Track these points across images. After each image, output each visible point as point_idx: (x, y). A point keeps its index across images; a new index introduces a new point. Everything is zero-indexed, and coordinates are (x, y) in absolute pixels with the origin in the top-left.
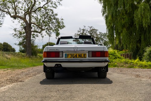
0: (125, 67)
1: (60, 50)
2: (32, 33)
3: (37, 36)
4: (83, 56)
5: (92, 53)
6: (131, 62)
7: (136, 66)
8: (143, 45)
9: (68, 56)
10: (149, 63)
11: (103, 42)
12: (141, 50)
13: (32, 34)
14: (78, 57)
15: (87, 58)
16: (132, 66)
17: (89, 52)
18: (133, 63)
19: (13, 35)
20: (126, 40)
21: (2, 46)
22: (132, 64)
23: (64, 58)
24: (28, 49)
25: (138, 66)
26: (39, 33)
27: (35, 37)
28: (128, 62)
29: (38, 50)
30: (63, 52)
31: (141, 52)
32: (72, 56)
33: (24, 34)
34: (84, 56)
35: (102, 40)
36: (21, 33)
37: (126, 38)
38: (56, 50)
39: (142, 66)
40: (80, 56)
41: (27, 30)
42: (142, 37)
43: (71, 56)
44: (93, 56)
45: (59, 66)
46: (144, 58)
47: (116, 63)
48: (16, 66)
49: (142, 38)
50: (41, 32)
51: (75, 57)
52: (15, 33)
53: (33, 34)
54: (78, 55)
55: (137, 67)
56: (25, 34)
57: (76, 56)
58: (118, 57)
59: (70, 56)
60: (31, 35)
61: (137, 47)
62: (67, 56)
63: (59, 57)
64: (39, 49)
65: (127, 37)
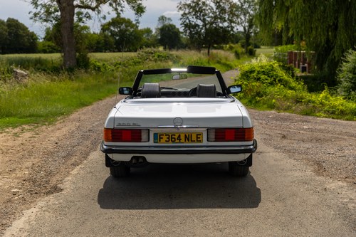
0: (294, 111)
1: (143, 126)
2: (77, 10)
3: (89, 17)
4: (194, 138)
5: (216, 132)
6: (309, 101)
7: (319, 112)
8: (342, 37)
9: (160, 138)
10: (352, 105)
11: (247, 17)
12: (335, 49)
13: (75, 12)
14: (183, 140)
15: (205, 142)
16: (311, 111)
17: (208, 129)
18: (314, 102)
19: (32, 15)
20: (302, 25)
21: (5, 28)
22: (311, 105)
23: (151, 143)
24: (67, 48)
25: (325, 112)
26: (93, 9)
27: (84, 19)
28: (302, 99)
29: (92, 35)
30: (148, 130)
31: (336, 55)
32: (171, 137)
33: (56, 13)
34: (197, 138)
35: (245, 15)
36: (48, 13)
37: (302, 20)
38: (134, 124)
39: (333, 113)
40: (188, 138)
41: (64, 5)
42: (341, 19)
43: (168, 138)
44: (217, 140)
45: (140, 160)
46: (341, 75)
47: (274, 101)
48: (42, 116)
49: (340, 21)
50: (97, 7)
51: (177, 141)
52: (35, 11)
53: (79, 13)
54: (183, 137)
55: (323, 115)
56: (59, 13)
57: (179, 138)
58: (280, 81)
59: (165, 138)
60: (73, 15)
61: (328, 41)
62: (158, 137)
63: (139, 140)
64: (94, 33)
65: (304, 19)
